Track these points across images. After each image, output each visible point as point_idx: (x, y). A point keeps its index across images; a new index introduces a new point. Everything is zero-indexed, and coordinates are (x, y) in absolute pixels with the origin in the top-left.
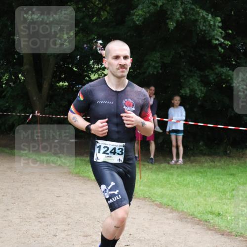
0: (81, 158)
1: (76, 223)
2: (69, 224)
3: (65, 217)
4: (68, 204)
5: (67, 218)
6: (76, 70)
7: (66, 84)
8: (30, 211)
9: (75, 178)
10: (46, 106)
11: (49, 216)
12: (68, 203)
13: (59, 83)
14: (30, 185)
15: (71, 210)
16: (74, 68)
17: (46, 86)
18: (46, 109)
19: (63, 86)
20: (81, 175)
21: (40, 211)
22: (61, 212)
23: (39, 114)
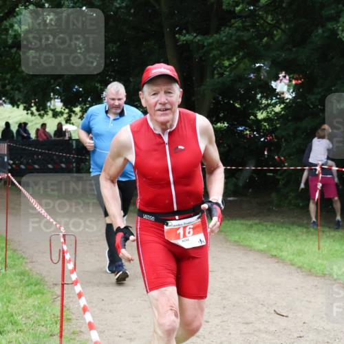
0: (242, 222)
1: (234, 306)
2: (224, 307)
3: (220, 298)
4: (224, 282)
5: (222, 299)
6: (238, 106)
7: (226, 125)
9: (234, 247)
12: (224, 279)
13: (216, 124)
15: (228, 289)
16: (236, 105)
19: (221, 128)
20: (242, 244)
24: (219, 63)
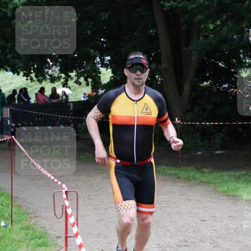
0: (230, 173)
3: (212, 245)
4: (214, 230)
6: (223, 66)
8: (170, 238)
10: (188, 111)
11: (192, 244)
12: (215, 228)
13: (202, 83)
14: (169, 207)
15: (219, 237)
16: (220, 64)
17: (187, 87)
18: (187, 114)
19: (207, 86)
20: (230, 194)
21: (182, 238)
22: (206, 239)
23: (179, 121)
24: (204, 27)
